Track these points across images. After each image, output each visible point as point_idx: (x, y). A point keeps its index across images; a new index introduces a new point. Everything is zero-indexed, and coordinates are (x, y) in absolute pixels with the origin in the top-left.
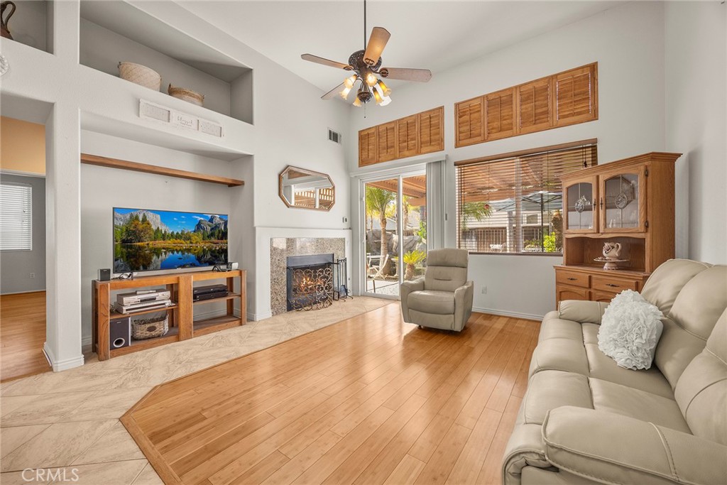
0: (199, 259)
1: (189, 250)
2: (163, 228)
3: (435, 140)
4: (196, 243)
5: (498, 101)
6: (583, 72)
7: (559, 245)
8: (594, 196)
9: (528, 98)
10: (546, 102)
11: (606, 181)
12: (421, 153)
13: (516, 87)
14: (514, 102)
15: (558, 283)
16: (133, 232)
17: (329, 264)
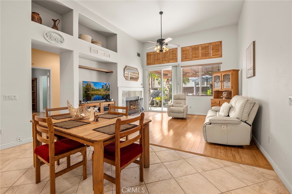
0: (103, 97)
1: (100, 95)
2: (94, 87)
3: (175, 59)
4: (102, 92)
5: (195, 48)
6: (218, 43)
7: (212, 93)
8: (221, 80)
9: (203, 49)
10: (208, 50)
11: (223, 75)
12: (170, 63)
13: (200, 45)
14: (199, 49)
15: (211, 104)
16: (87, 89)
17: (137, 100)
